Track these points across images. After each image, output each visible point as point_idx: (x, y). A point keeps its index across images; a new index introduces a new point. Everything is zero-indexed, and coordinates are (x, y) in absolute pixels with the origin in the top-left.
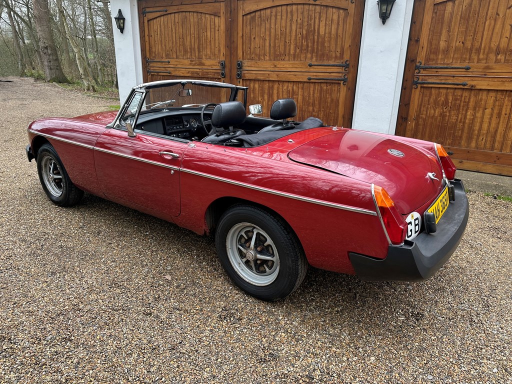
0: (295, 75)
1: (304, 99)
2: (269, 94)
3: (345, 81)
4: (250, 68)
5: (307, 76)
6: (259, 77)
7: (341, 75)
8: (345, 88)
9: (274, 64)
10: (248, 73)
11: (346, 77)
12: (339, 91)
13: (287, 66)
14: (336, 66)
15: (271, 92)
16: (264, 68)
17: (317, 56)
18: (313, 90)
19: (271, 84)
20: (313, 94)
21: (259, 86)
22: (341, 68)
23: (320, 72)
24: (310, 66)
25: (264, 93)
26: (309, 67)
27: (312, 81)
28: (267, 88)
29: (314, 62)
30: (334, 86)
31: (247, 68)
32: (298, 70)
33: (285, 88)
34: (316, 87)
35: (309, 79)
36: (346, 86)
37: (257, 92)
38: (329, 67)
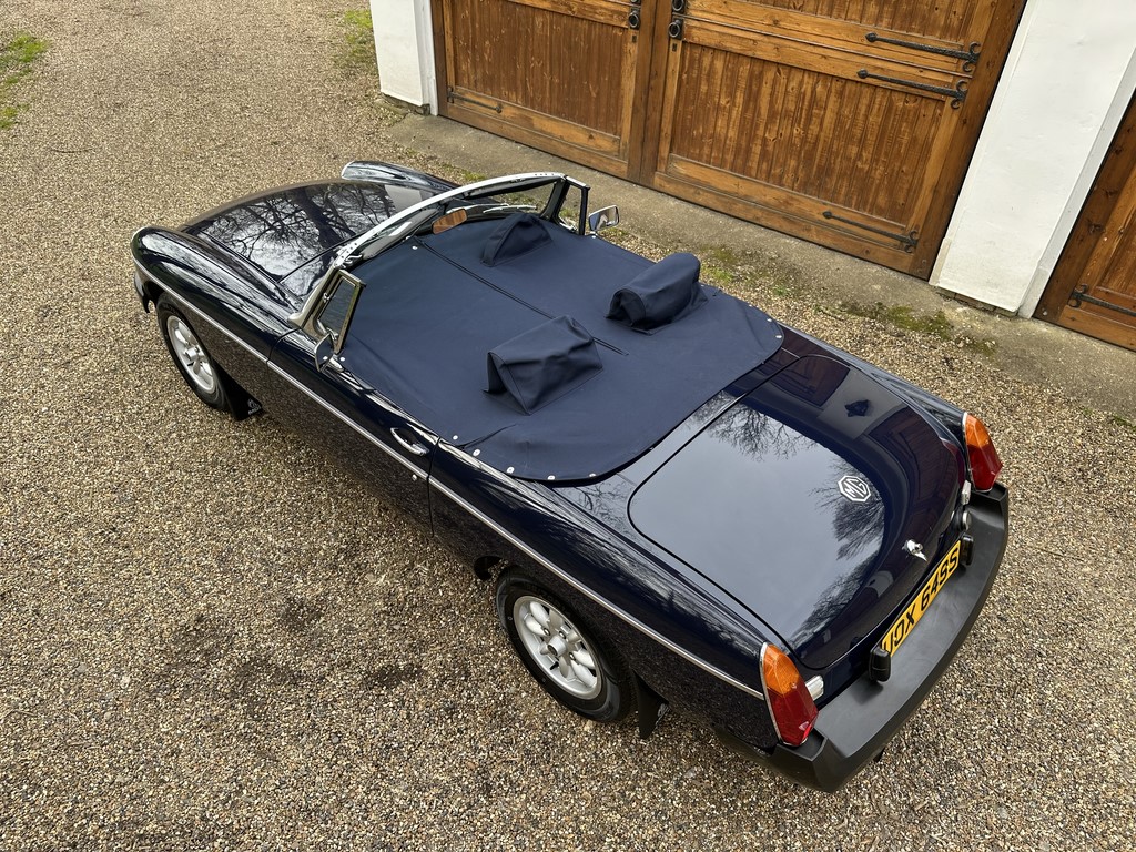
0: (825, 57)
1: (839, 122)
2: (750, 93)
3: (958, 97)
4: (705, 15)
5: (858, 64)
6: (728, 45)
7: (950, 80)
8: (955, 118)
9: (771, 17)
10: (699, 29)
11: (964, 89)
12: (936, 120)
13: (808, 29)
14: (943, 53)
15: (755, 88)
16: (745, 21)
17: (893, 17)
18: (869, 106)
19: (757, 68)
20: (866, 117)
21: (726, 68)
22: (955, 61)
23: (895, 63)
24: (872, 39)
25: (737, 87)
26: (866, 42)
27: (869, 80)
28: (746, 74)
29: (883, 31)
30: (926, 105)
31: (700, 14)
32: (835, 44)
33: (794, 84)
34: (878, 99)
35: (863, 75)
36: (957, 112)
37: (719, 82)
38: (923, 53)
